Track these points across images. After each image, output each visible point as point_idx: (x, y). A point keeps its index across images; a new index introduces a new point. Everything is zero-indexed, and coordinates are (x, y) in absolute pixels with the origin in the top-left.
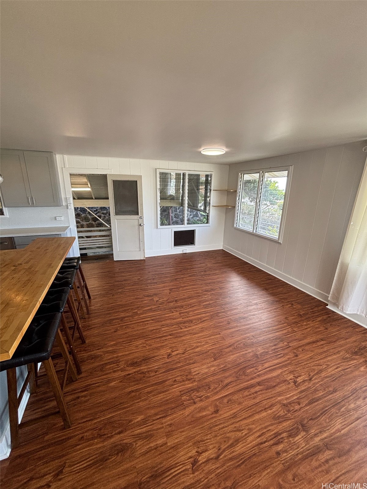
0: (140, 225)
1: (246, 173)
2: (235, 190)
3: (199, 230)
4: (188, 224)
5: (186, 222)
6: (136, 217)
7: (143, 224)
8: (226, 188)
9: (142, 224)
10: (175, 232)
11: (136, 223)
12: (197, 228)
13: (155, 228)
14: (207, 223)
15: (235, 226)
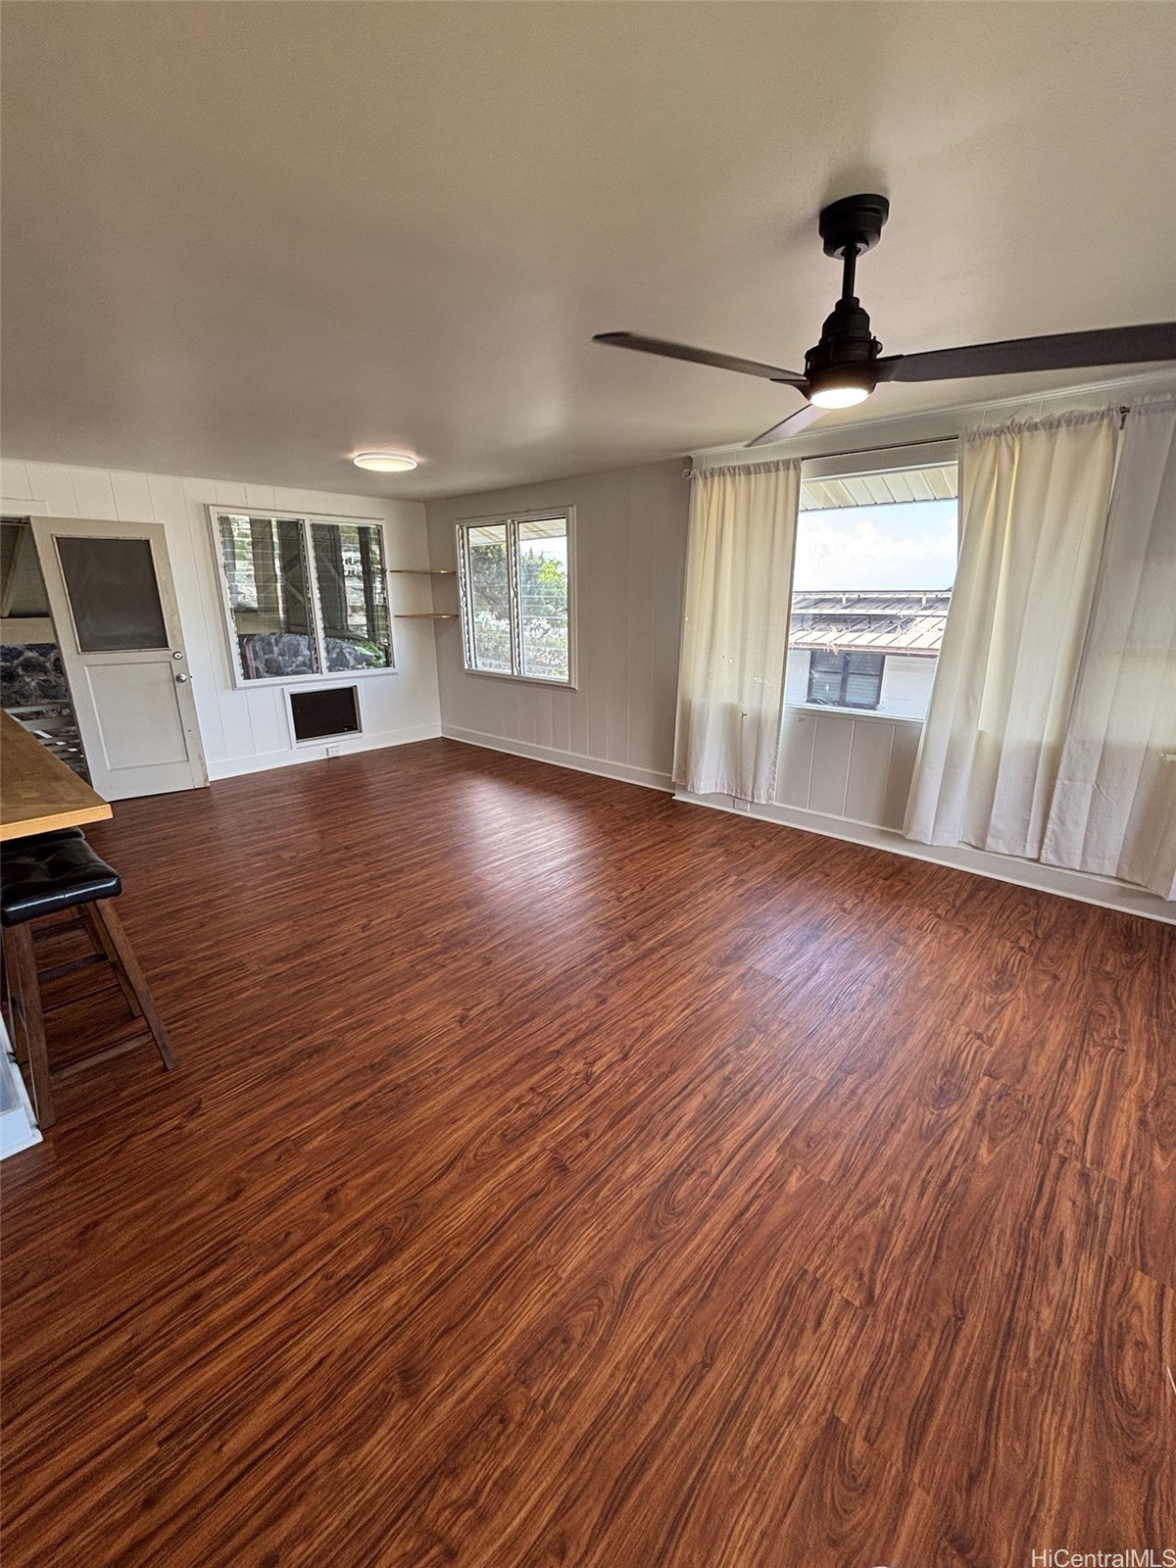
0: (178, 678)
1: (472, 524)
2: (451, 570)
3: (368, 685)
4: (330, 669)
5: (324, 664)
6: (158, 654)
7: (187, 674)
8: (427, 567)
9: (184, 677)
10: (295, 698)
11: (162, 672)
12: (362, 681)
13: (227, 688)
14: (388, 664)
15: (466, 667)
